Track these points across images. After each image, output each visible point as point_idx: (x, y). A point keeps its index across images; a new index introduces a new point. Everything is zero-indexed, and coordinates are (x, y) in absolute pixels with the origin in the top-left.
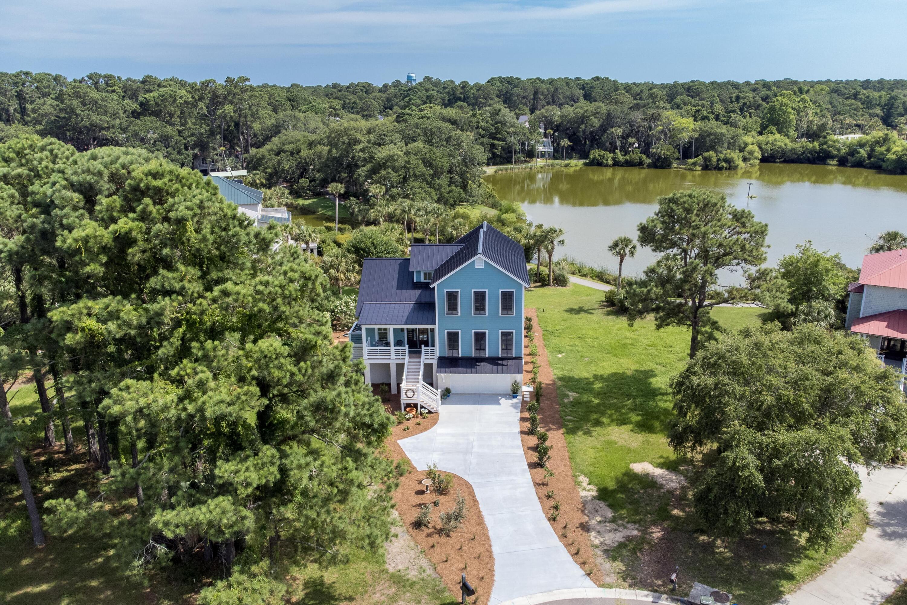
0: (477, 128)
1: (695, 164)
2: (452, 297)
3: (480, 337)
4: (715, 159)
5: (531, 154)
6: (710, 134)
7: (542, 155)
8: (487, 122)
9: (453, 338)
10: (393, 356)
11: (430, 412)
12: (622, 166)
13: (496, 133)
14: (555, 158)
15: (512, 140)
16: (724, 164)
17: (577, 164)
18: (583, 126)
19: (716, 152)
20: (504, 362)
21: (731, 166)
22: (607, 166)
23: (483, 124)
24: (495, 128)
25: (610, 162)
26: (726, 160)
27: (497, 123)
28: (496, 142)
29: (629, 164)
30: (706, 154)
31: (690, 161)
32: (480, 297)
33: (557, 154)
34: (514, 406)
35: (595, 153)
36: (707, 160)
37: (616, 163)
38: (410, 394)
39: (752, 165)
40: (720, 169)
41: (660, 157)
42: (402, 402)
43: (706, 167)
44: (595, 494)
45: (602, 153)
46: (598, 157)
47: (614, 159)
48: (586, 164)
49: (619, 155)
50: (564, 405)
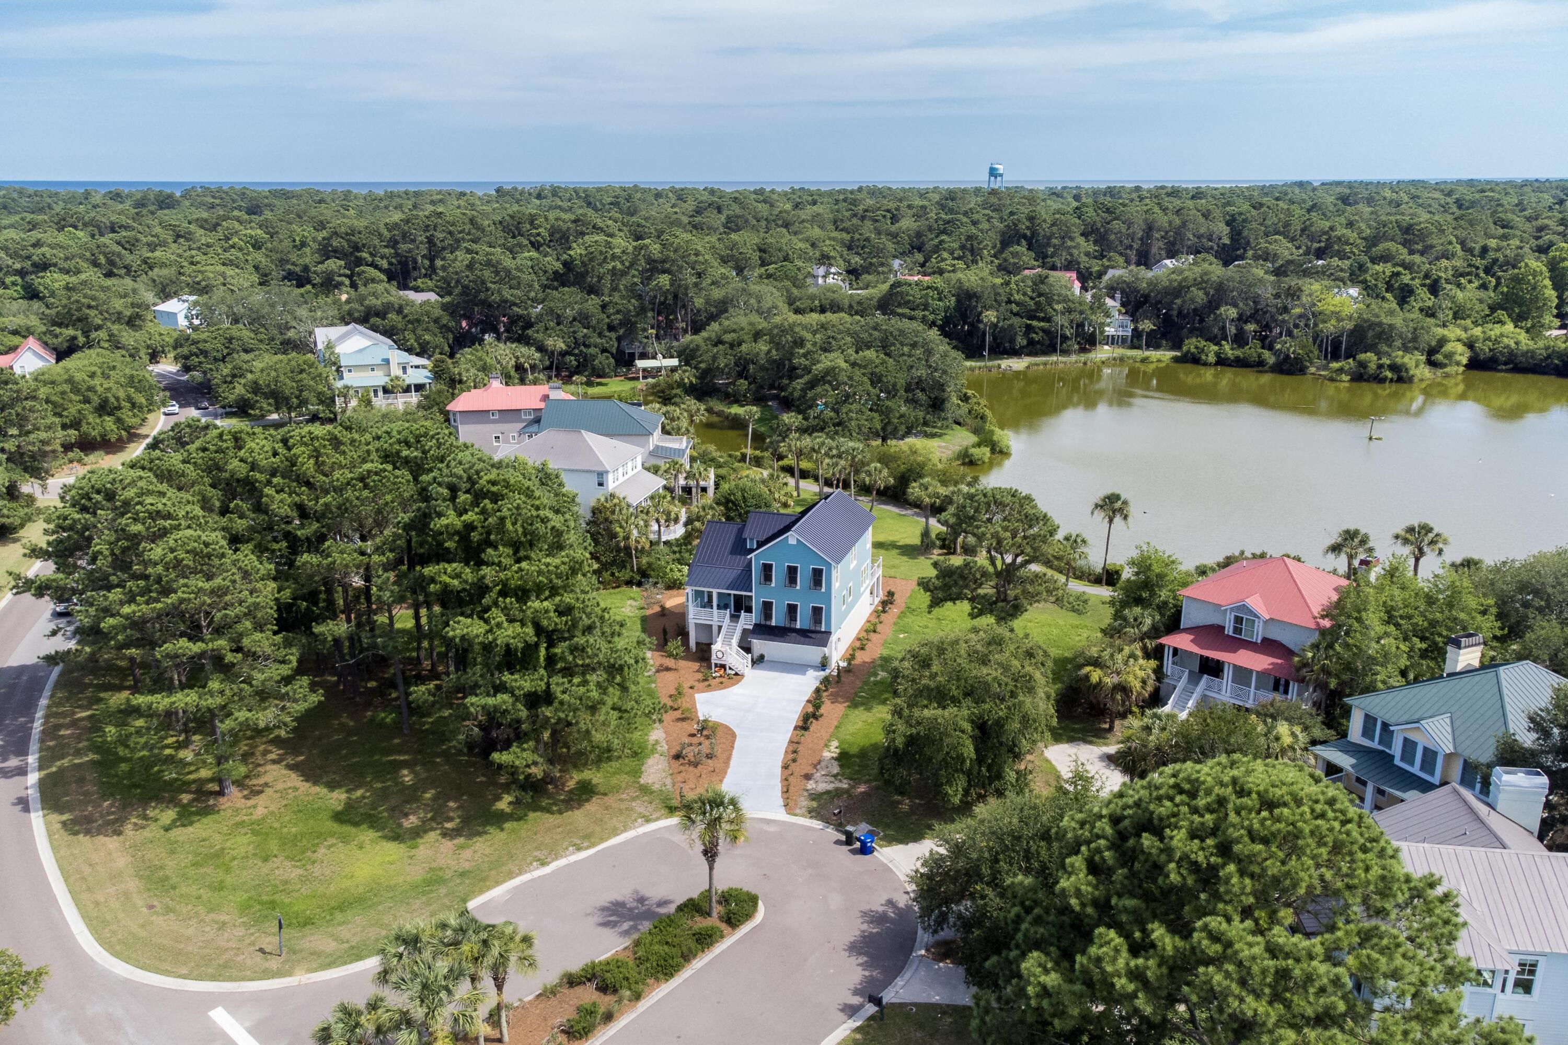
0: (1009, 302)
1: (1341, 370)
2: (767, 569)
3: (792, 609)
4: (1373, 366)
5: (1089, 341)
6: (1372, 325)
7: (1112, 341)
8: (1025, 294)
9: (767, 606)
10: (715, 618)
11: (736, 674)
12: (1230, 365)
13: (1036, 311)
14: (1133, 347)
15: (1060, 320)
16: (1389, 374)
17: (1164, 356)
18: (1178, 301)
19: (1379, 354)
20: (813, 635)
21: (1401, 376)
22: (1205, 364)
23: (1017, 297)
24: (1036, 304)
25: (1212, 358)
26: (1394, 368)
27: (1040, 295)
28: (1035, 323)
29: (1241, 363)
30: (1362, 356)
31: (1335, 365)
32: (792, 571)
33: (1135, 340)
34: (814, 678)
35: (1192, 344)
36: (1363, 365)
37: (1222, 361)
38: (720, 655)
39: (1447, 376)
40: (1381, 380)
41: (1287, 357)
42: (713, 662)
43: (1360, 376)
44: (835, 755)
45: (1203, 343)
46: (1193, 350)
47: (1218, 355)
48: (1176, 360)
49: (1228, 349)
50: (866, 683)
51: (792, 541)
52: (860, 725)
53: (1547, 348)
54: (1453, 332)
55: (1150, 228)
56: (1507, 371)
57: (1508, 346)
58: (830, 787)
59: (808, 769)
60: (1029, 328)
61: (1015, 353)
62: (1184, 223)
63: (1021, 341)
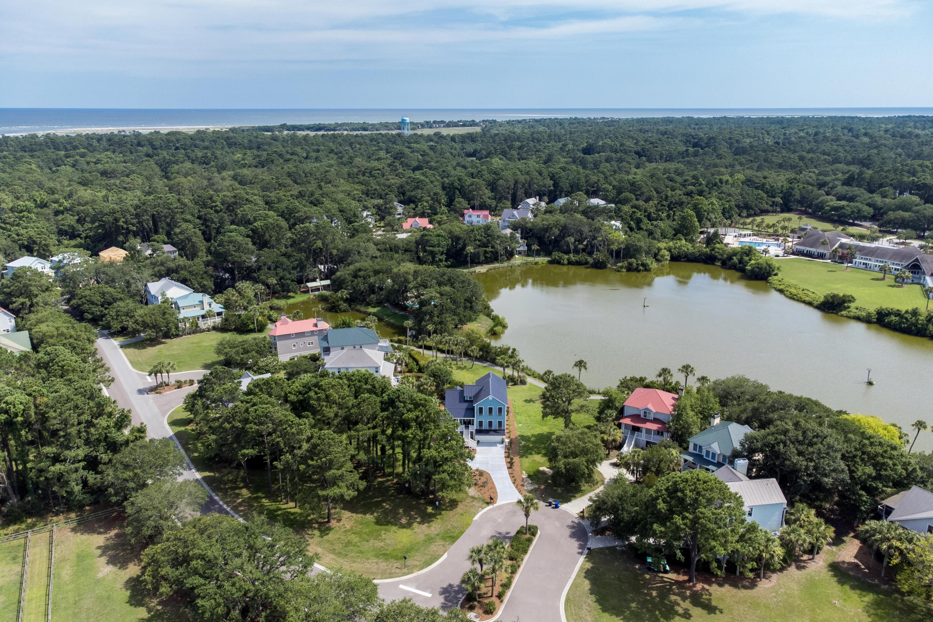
0: (475, 240)
1: (622, 267)
2: (481, 410)
3: (490, 423)
4: (635, 265)
5: (510, 255)
6: (632, 246)
7: (520, 254)
8: (481, 236)
9: (481, 423)
11: (475, 450)
12: (574, 264)
13: (487, 243)
14: (528, 255)
15: (499, 248)
16: (641, 268)
17: (543, 260)
18: (547, 234)
19: (636, 259)
20: (499, 432)
21: (646, 268)
22: (563, 264)
23: (478, 237)
24: (487, 240)
25: (566, 262)
26: (644, 265)
27: (489, 236)
28: (487, 249)
29: (578, 263)
30: (630, 260)
31: (619, 264)
32: (491, 410)
33: (529, 253)
34: (502, 447)
35: (556, 255)
36: (630, 264)
37: (570, 263)
38: (466, 443)
39: (663, 266)
40: (638, 271)
41: (599, 261)
43: (630, 269)
44: (527, 476)
45: (561, 254)
46: (557, 258)
47: (568, 260)
48: (550, 262)
49: (573, 257)
50: (520, 447)
51: (491, 398)
52: (528, 464)
53: (699, 251)
54: (662, 245)
55: (516, 182)
56: (684, 261)
57: (684, 251)
58: (532, 488)
59: (521, 483)
60: (486, 252)
61: (480, 263)
62: (532, 179)
63: (482, 258)
